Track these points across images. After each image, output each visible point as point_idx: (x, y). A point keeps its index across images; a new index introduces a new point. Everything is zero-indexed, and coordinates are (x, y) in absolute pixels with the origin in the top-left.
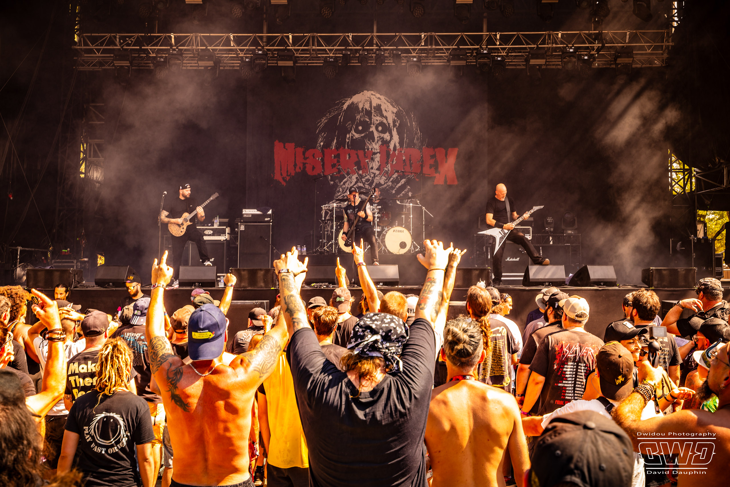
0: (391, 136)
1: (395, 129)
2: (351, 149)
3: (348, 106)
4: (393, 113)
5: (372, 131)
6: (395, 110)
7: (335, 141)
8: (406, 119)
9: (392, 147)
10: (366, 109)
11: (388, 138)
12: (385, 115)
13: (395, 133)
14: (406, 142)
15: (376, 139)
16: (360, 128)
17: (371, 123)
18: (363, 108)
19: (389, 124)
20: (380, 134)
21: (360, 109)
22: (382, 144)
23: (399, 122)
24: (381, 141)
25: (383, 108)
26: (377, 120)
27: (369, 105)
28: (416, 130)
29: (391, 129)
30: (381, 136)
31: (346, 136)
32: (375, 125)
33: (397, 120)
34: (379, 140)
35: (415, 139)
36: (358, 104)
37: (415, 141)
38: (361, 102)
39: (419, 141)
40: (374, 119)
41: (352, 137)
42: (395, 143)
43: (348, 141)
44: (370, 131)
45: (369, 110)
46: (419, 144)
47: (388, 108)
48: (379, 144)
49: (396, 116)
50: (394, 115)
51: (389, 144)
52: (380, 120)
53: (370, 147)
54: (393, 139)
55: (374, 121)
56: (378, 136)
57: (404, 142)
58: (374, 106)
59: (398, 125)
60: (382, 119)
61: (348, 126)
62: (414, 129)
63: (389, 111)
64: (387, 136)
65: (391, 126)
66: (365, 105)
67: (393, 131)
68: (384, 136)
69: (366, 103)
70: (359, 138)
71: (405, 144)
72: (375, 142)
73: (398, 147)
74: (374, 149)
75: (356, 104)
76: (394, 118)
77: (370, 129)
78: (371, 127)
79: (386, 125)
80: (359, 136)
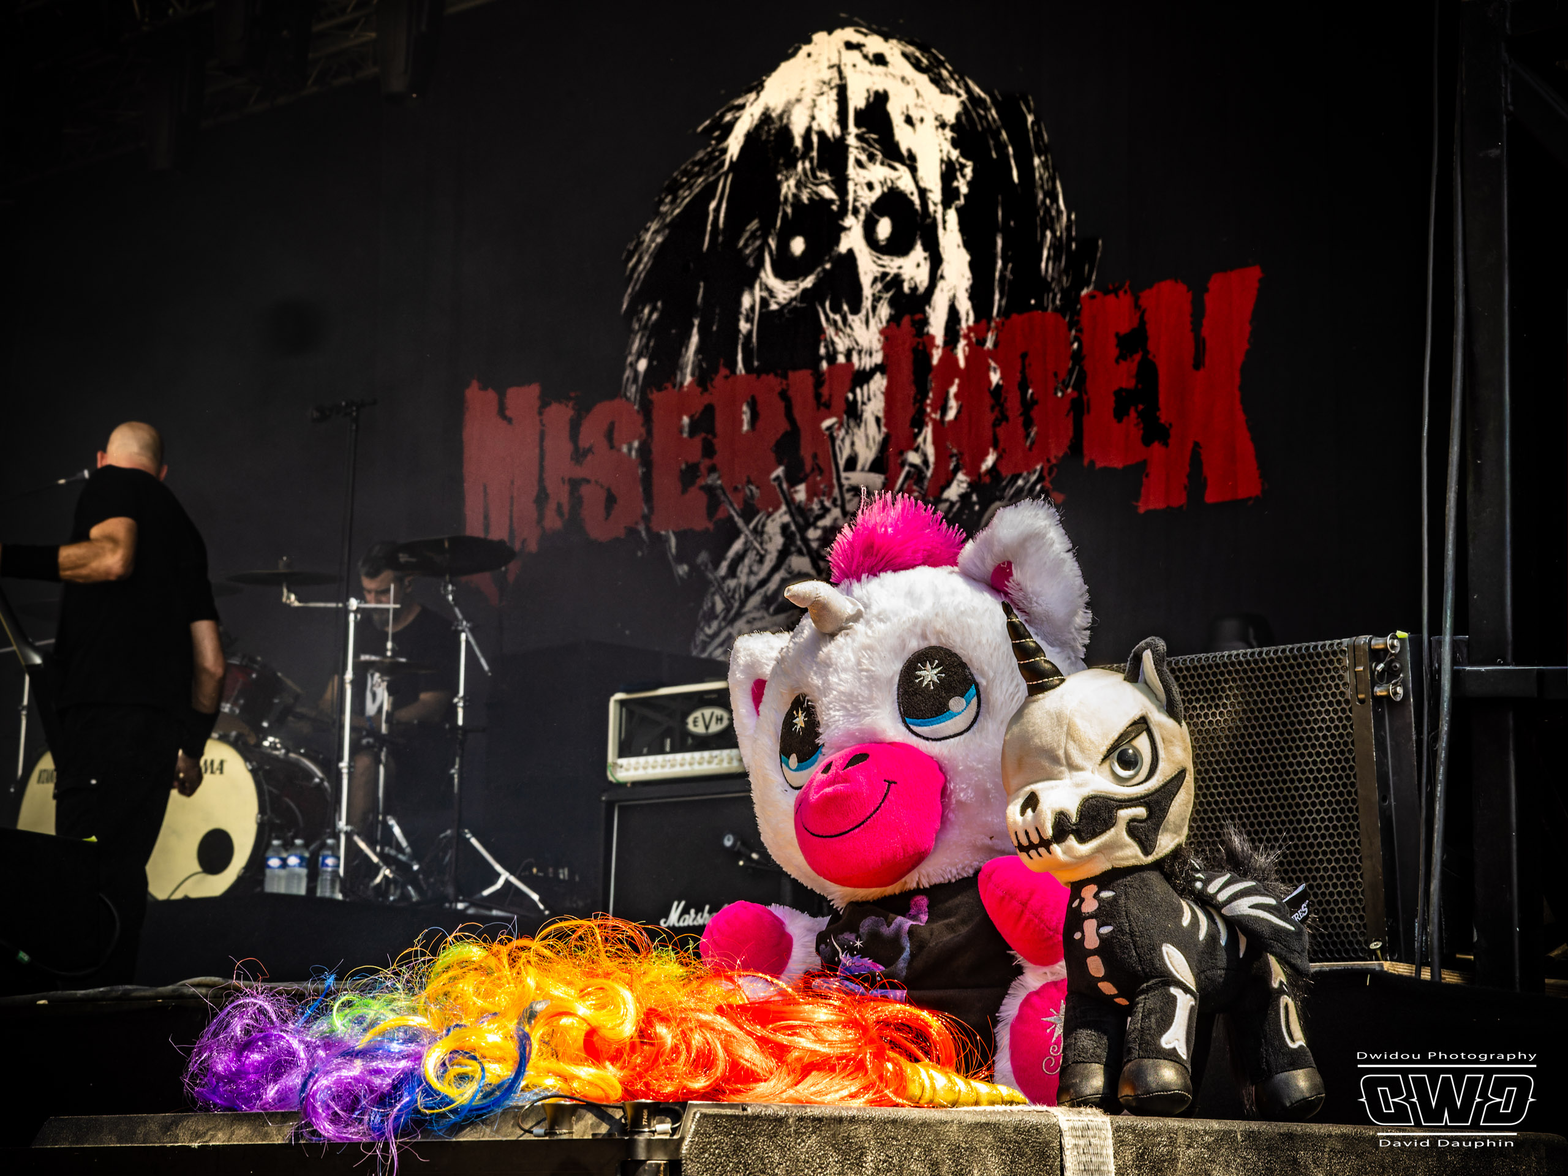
0: (936, 260)
1: (952, 216)
2: (758, 372)
3: (747, 135)
4: (943, 125)
5: (851, 252)
6: (950, 107)
7: (695, 339)
8: (1001, 148)
9: (937, 321)
10: (821, 134)
11: (922, 277)
12: (904, 150)
13: (950, 239)
14: (1002, 279)
15: (868, 292)
16: (798, 246)
17: (843, 212)
18: (809, 130)
19: (923, 193)
20: (886, 260)
21: (798, 142)
22: (895, 319)
23: (968, 171)
24: (892, 303)
25: (895, 110)
26: (870, 186)
27: (834, 107)
28: (1048, 201)
29: (935, 219)
30: (887, 270)
31: (739, 303)
32: (862, 217)
33: (962, 160)
34: (880, 298)
35: (1045, 253)
36: (789, 118)
37: (1043, 265)
38: (798, 100)
39: (1060, 262)
40: (856, 185)
41: (764, 302)
42: (954, 296)
43: (748, 326)
44: (840, 254)
45: (834, 135)
46: (1065, 279)
47: (920, 101)
48: (881, 322)
49: (955, 143)
50: (946, 139)
51: (924, 312)
52: (885, 180)
53: (841, 345)
54: (942, 277)
55: (855, 192)
56: (877, 271)
57: (996, 283)
58: (858, 107)
59: (964, 190)
60: (893, 174)
61: (746, 245)
62: (1041, 196)
63: (922, 120)
64: (918, 265)
65: (935, 204)
66: (817, 112)
67: (945, 228)
68: (900, 267)
69: (821, 101)
70: (794, 303)
71: (997, 297)
72: (864, 312)
73: (967, 320)
74: (860, 352)
75: (781, 117)
76: (949, 152)
77: (837, 241)
78: (845, 229)
79: (912, 203)
80: (793, 294)
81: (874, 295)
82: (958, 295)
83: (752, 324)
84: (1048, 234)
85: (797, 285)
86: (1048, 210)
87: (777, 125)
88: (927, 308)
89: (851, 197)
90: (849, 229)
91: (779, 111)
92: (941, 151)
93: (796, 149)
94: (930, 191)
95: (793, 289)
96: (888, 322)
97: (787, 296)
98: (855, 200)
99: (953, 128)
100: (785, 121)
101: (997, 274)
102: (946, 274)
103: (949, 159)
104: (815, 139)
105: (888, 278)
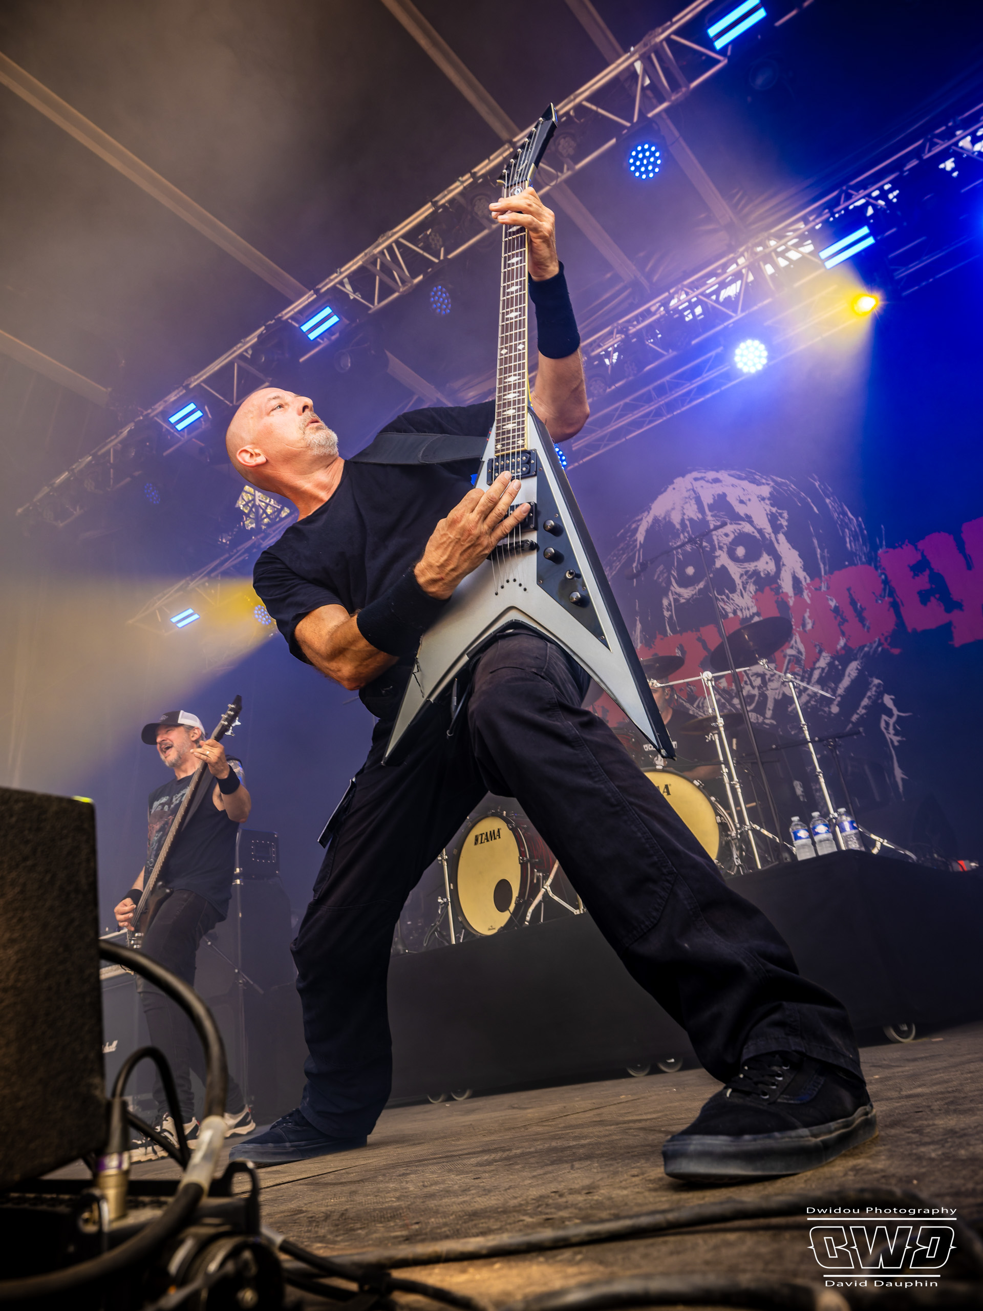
0: (777, 559)
1: (781, 537)
2: (681, 632)
3: (647, 531)
4: (763, 499)
5: (723, 567)
6: (765, 491)
7: (639, 626)
8: (802, 500)
9: (787, 586)
10: (691, 520)
11: (771, 567)
12: (742, 514)
13: (784, 547)
14: (823, 557)
15: (738, 581)
16: (690, 571)
17: (713, 549)
18: (683, 520)
19: (760, 531)
20: (746, 565)
21: (678, 526)
22: (760, 590)
23: (786, 515)
24: (755, 583)
25: (732, 500)
26: (727, 535)
27: (695, 507)
28: (841, 516)
29: (771, 541)
30: (748, 569)
31: (662, 604)
32: (725, 549)
33: (779, 511)
34: (747, 583)
35: (848, 540)
36: (669, 517)
37: (848, 545)
38: (673, 509)
39: (858, 540)
40: (717, 536)
41: (676, 600)
42: (794, 572)
43: (670, 613)
44: (717, 569)
45: (698, 518)
46: (865, 548)
47: (746, 492)
48: (751, 593)
49: (772, 505)
50: (767, 504)
51: (778, 583)
52: (735, 530)
53: (729, 609)
54: (784, 565)
55: (718, 539)
56: (742, 571)
57: (819, 561)
58: (709, 503)
59: (785, 523)
60: (739, 527)
61: (659, 577)
62: (836, 515)
63: (749, 500)
64: (767, 563)
65: (769, 534)
66: (685, 511)
67: (778, 543)
68: (756, 566)
69: (686, 506)
70: (695, 596)
71: (822, 566)
72: (739, 591)
73: (806, 581)
74: (741, 610)
75: (665, 518)
76: (770, 509)
77: (714, 563)
78: (717, 557)
79: (755, 537)
80: (694, 592)
81: (743, 582)
82: (796, 571)
83: (671, 611)
84: (847, 530)
85: (695, 588)
86: (842, 520)
87: (664, 522)
88: (779, 581)
89: (716, 543)
90: (719, 556)
91: (663, 516)
92: (766, 510)
93: (678, 530)
94: (765, 529)
95: (693, 591)
96: (755, 592)
97: (690, 594)
98: (719, 543)
99: (769, 499)
100: (667, 519)
101: (819, 556)
102: (785, 563)
103: (772, 513)
104: (687, 523)
105: (750, 573)
